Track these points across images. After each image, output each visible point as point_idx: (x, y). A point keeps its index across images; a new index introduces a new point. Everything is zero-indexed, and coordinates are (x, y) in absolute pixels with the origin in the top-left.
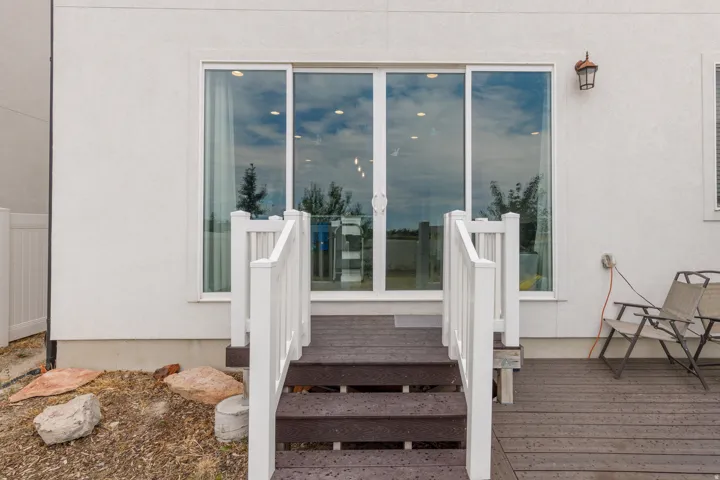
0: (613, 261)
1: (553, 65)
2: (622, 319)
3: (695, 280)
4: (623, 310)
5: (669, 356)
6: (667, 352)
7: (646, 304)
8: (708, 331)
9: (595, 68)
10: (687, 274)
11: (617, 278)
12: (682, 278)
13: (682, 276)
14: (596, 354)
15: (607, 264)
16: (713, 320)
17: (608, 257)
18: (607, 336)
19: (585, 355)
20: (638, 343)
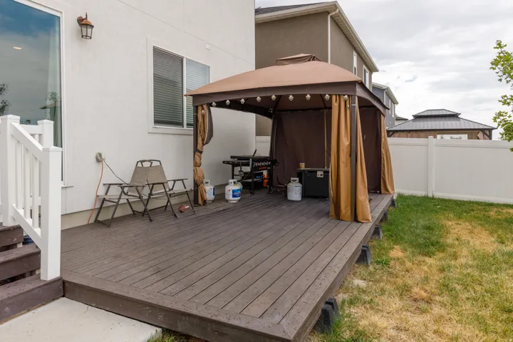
0: (103, 157)
1: (61, 12)
2: (108, 194)
3: (147, 165)
4: (109, 187)
5: (133, 211)
6: (132, 208)
7: (122, 182)
8: (151, 191)
9: (92, 27)
10: (142, 162)
11: (106, 168)
12: (140, 165)
13: (139, 163)
14: (92, 221)
15: (99, 159)
16: (153, 184)
17: (100, 155)
18: (99, 206)
19: (85, 223)
20: (118, 207)
